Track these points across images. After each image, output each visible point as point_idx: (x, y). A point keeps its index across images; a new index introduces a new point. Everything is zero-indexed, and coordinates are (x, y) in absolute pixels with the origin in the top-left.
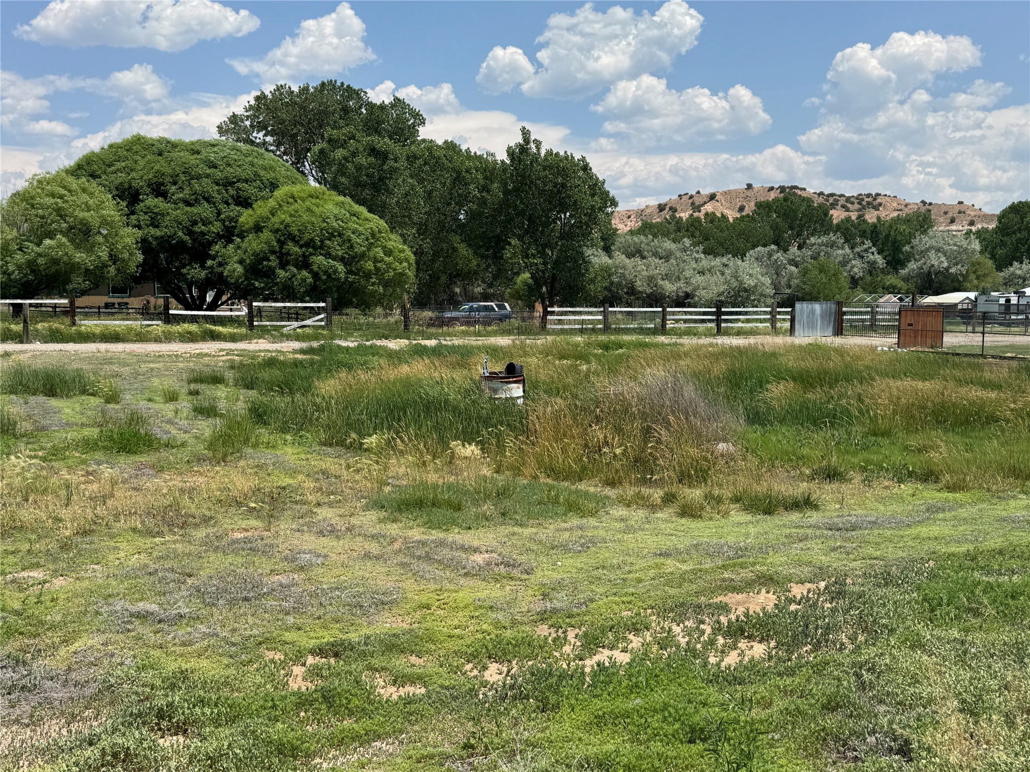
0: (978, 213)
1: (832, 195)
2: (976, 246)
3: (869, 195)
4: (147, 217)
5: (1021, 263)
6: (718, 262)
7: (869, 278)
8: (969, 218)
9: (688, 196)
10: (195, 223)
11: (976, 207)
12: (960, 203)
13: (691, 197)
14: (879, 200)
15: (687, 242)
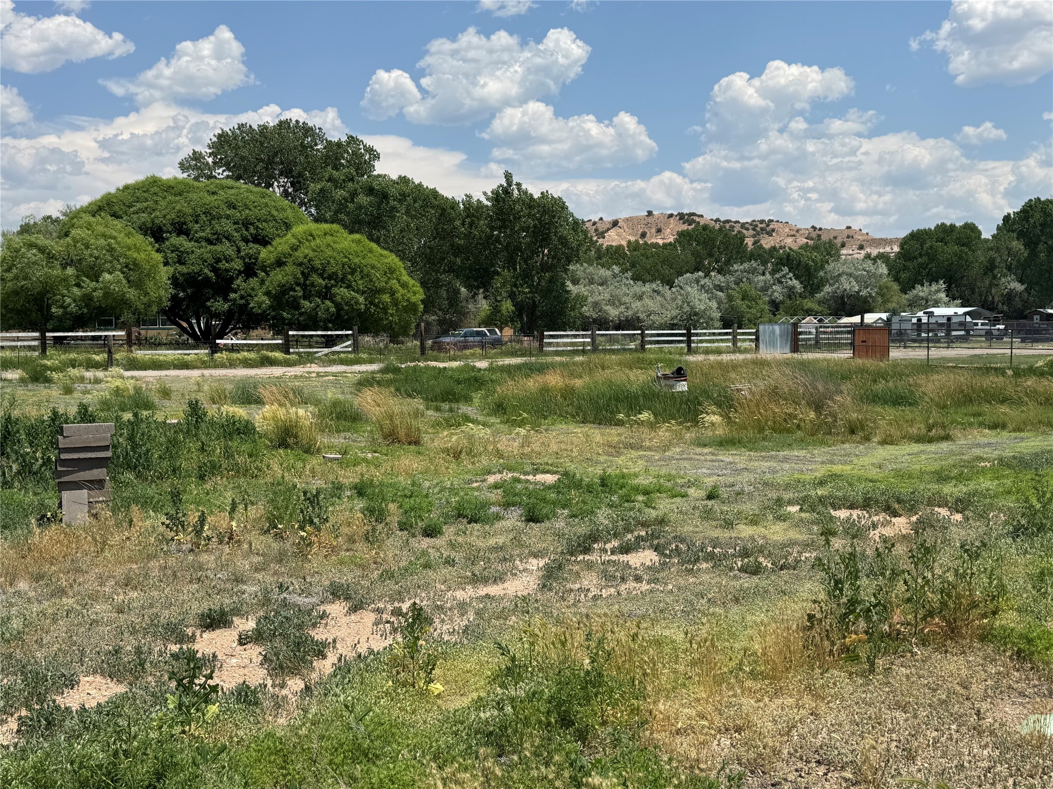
0: (866, 237)
1: (728, 221)
2: (883, 270)
3: (762, 222)
4: (174, 255)
5: (922, 285)
6: (648, 287)
7: (789, 302)
8: (859, 243)
9: (591, 223)
10: (218, 260)
11: (864, 231)
12: (849, 228)
13: (594, 223)
14: (772, 226)
15: (616, 269)
